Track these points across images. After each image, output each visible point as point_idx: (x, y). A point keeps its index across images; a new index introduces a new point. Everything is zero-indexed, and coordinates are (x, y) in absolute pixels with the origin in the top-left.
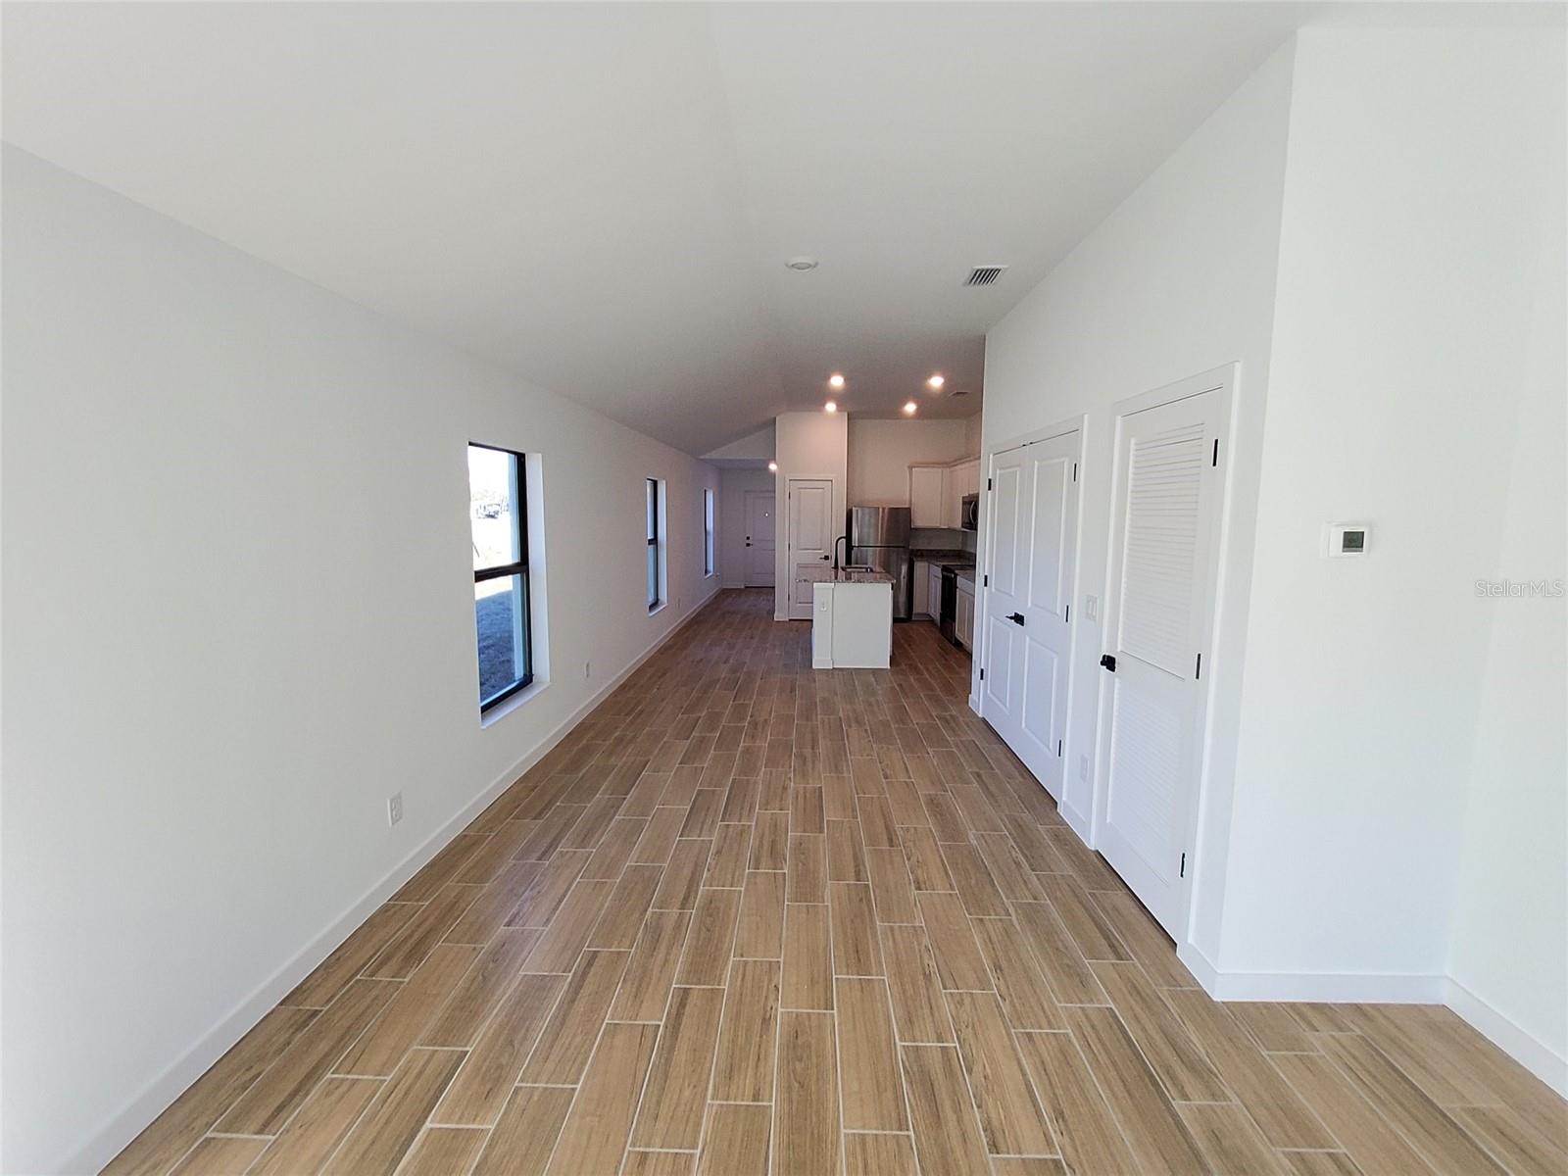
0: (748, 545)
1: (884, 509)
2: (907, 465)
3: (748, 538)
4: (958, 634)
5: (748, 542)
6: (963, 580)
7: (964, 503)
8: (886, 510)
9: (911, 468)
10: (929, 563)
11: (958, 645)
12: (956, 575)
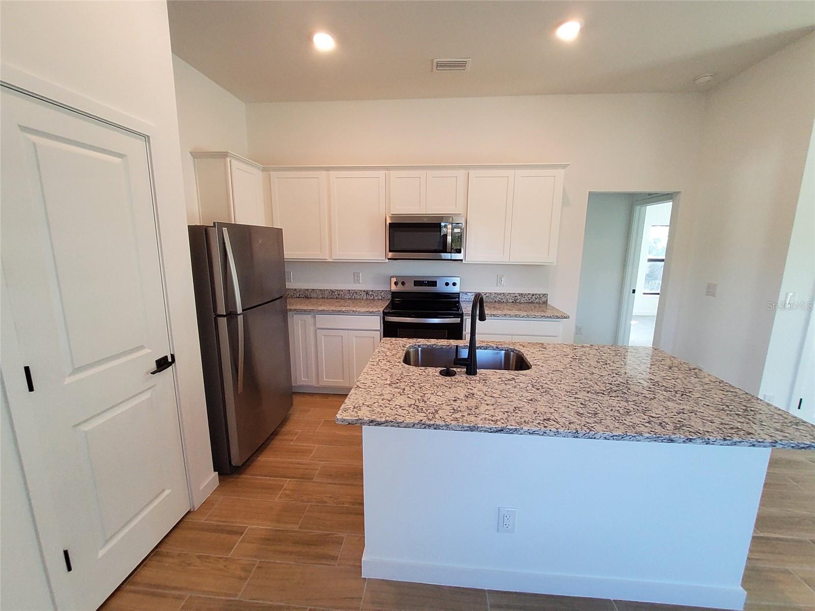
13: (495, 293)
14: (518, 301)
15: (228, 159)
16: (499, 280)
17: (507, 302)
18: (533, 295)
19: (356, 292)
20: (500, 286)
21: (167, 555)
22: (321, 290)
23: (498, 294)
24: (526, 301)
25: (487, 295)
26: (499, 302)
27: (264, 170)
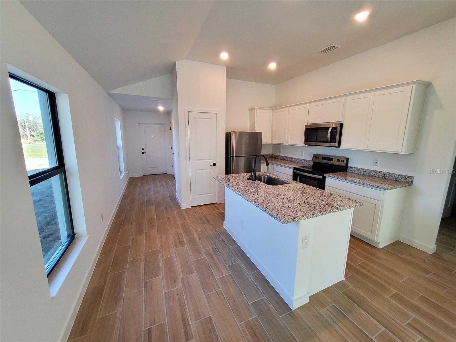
0: (143, 153)
3: (143, 149)
5: (143, 151)
13: (370, 170)
14: (386, 178)
15: (256, 110)
16: (376, 162)
17: (378, 177)
18: (399, 175)
19: (300, 160)
20: (375, 166)
21: (207, 206)
22: (289, 157)
23: (372, 171)
24: (393, 179)
25: (365, 170)
26: (372, 176)
27: (273, 110)
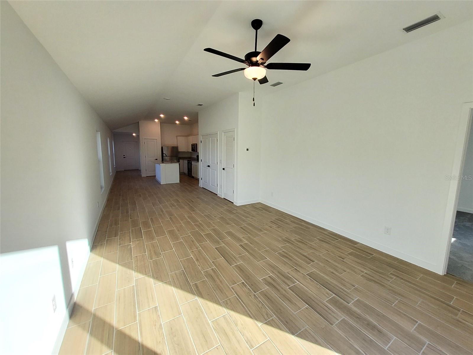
0: (124, 157)
1: (170, 147)
2: (176, 136)
3: (124, 156)
4: (193, 175)
6: (194, 163)
7: (192, 145)
8: (171, 147)
9: (177, 137)
10: (183, 160)
11: (193, 177)
12: (192, 162)
